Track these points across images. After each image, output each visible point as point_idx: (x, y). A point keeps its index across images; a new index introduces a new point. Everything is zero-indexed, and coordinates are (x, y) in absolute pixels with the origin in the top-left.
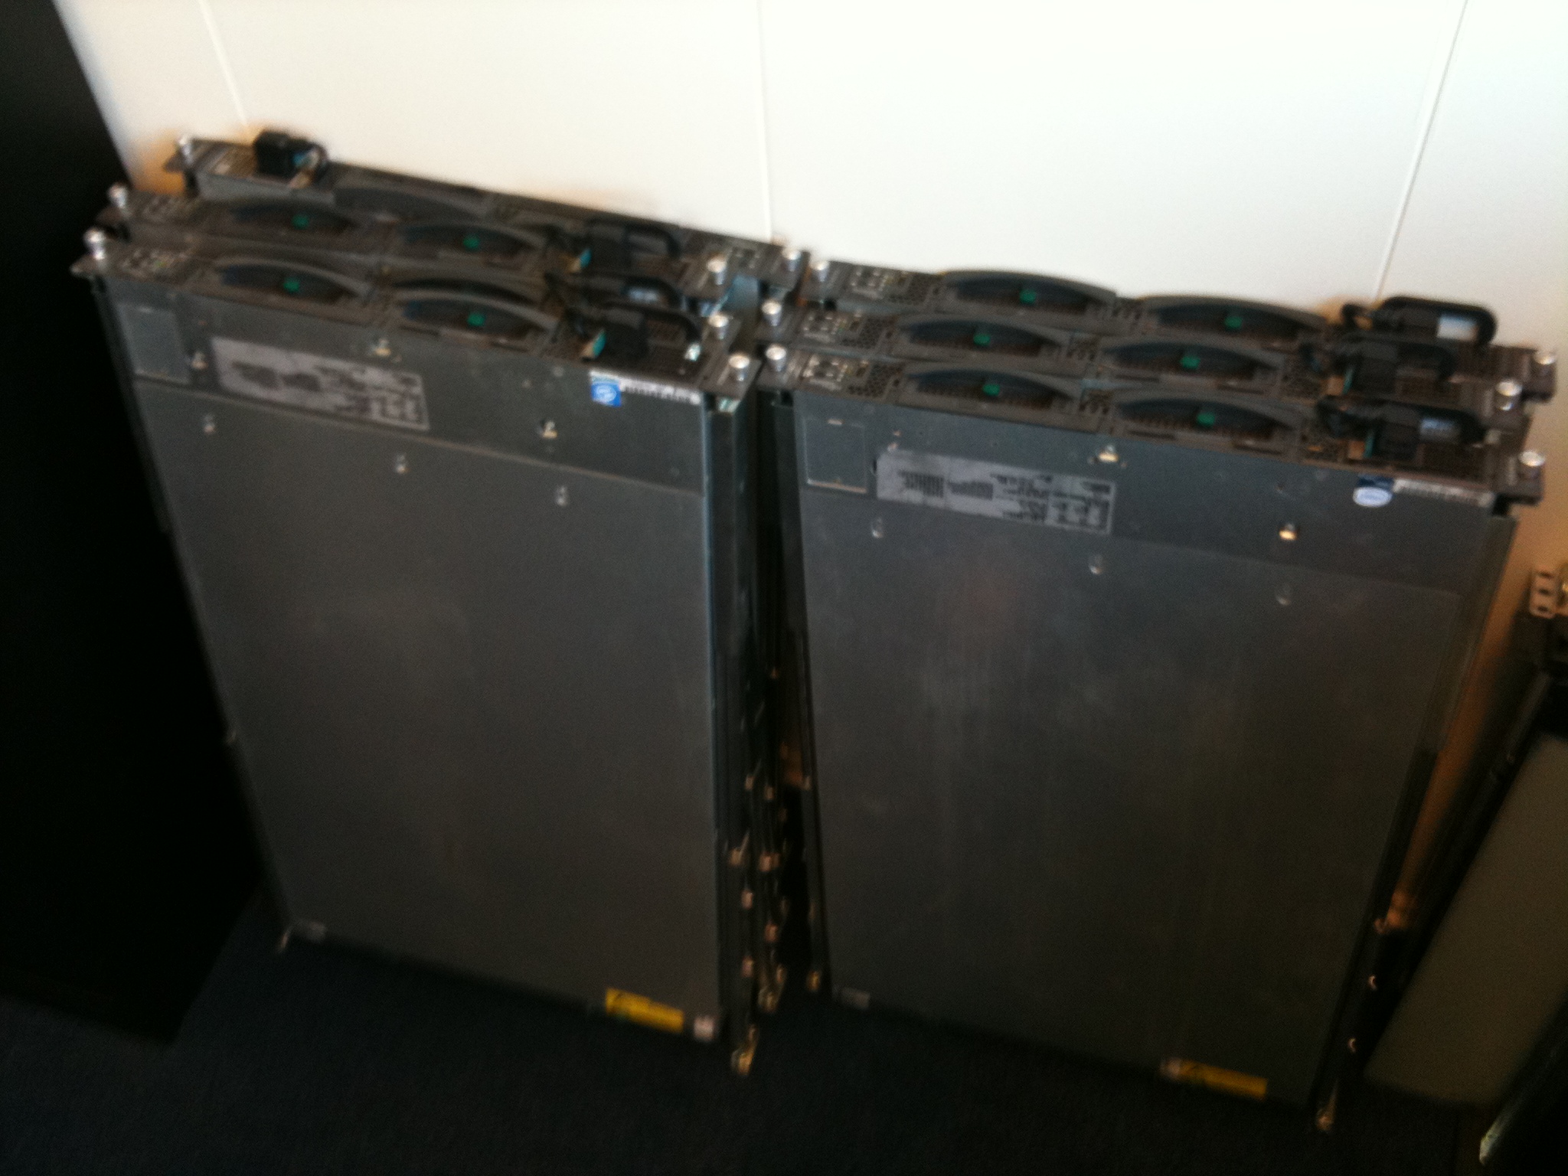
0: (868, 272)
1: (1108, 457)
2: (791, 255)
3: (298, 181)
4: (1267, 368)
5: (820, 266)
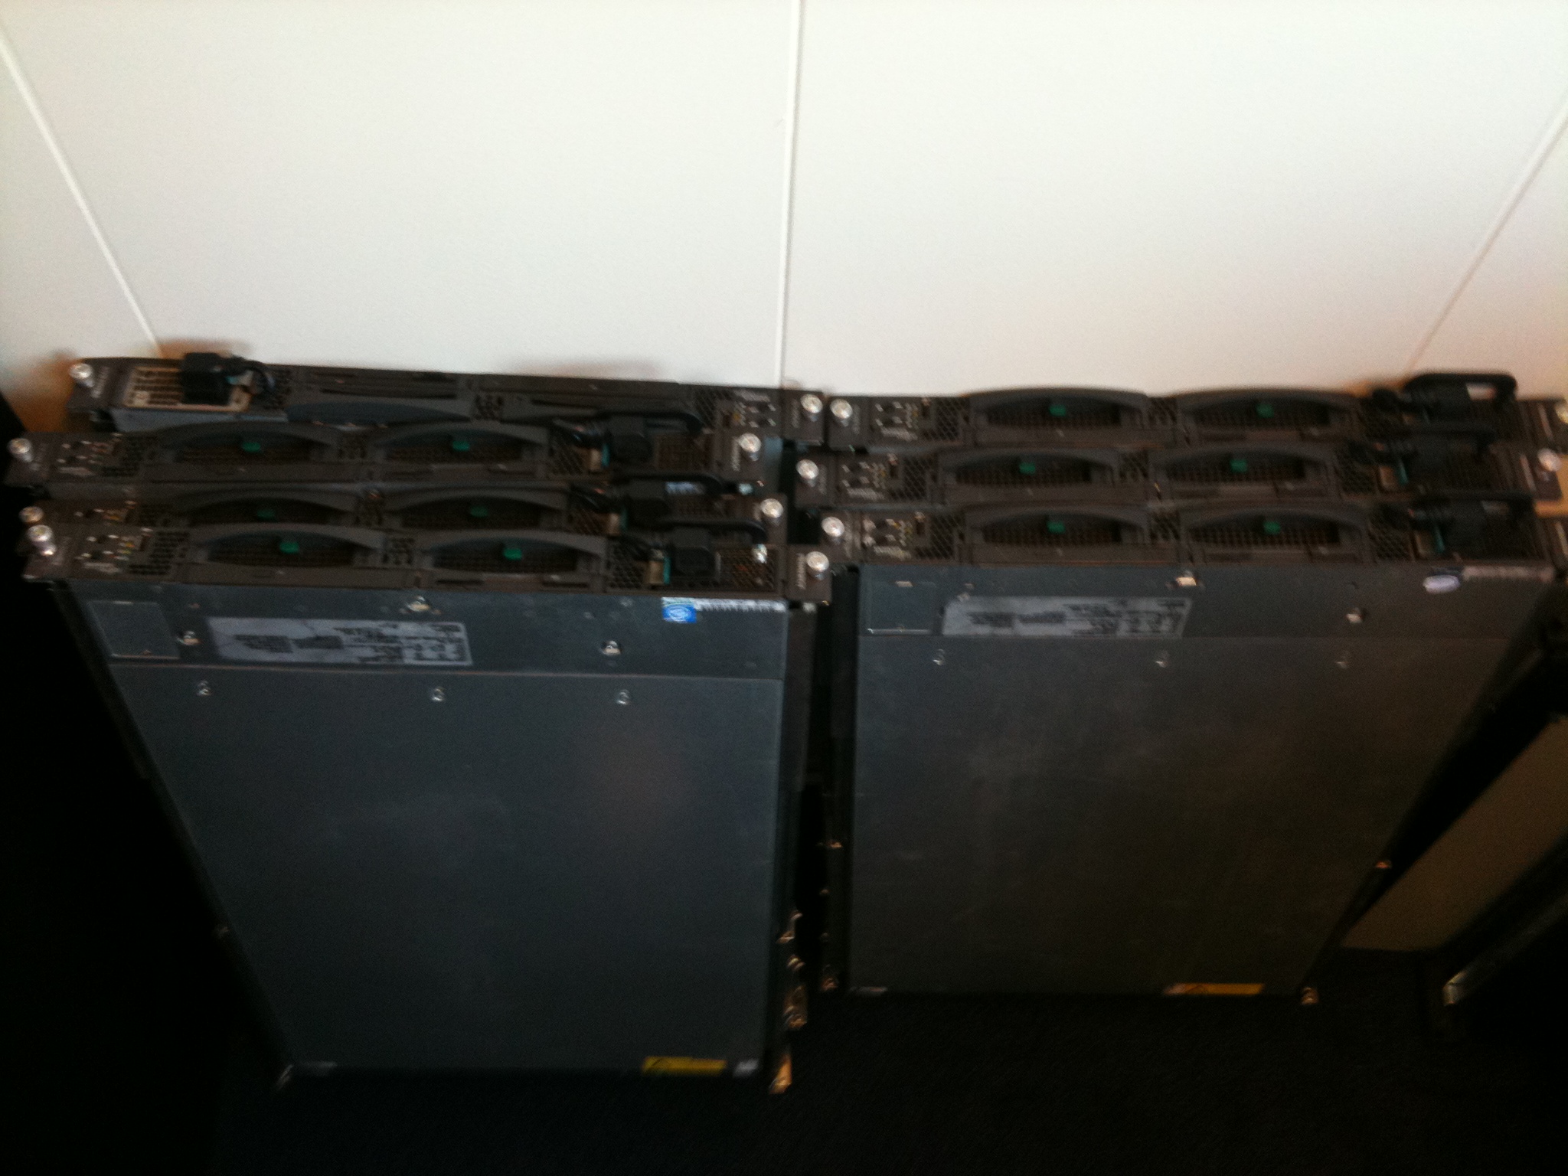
1: (1187, 581)
2: (813, 407)
3: (238, 401)
4: (1316, 465)
5: (843, 412)
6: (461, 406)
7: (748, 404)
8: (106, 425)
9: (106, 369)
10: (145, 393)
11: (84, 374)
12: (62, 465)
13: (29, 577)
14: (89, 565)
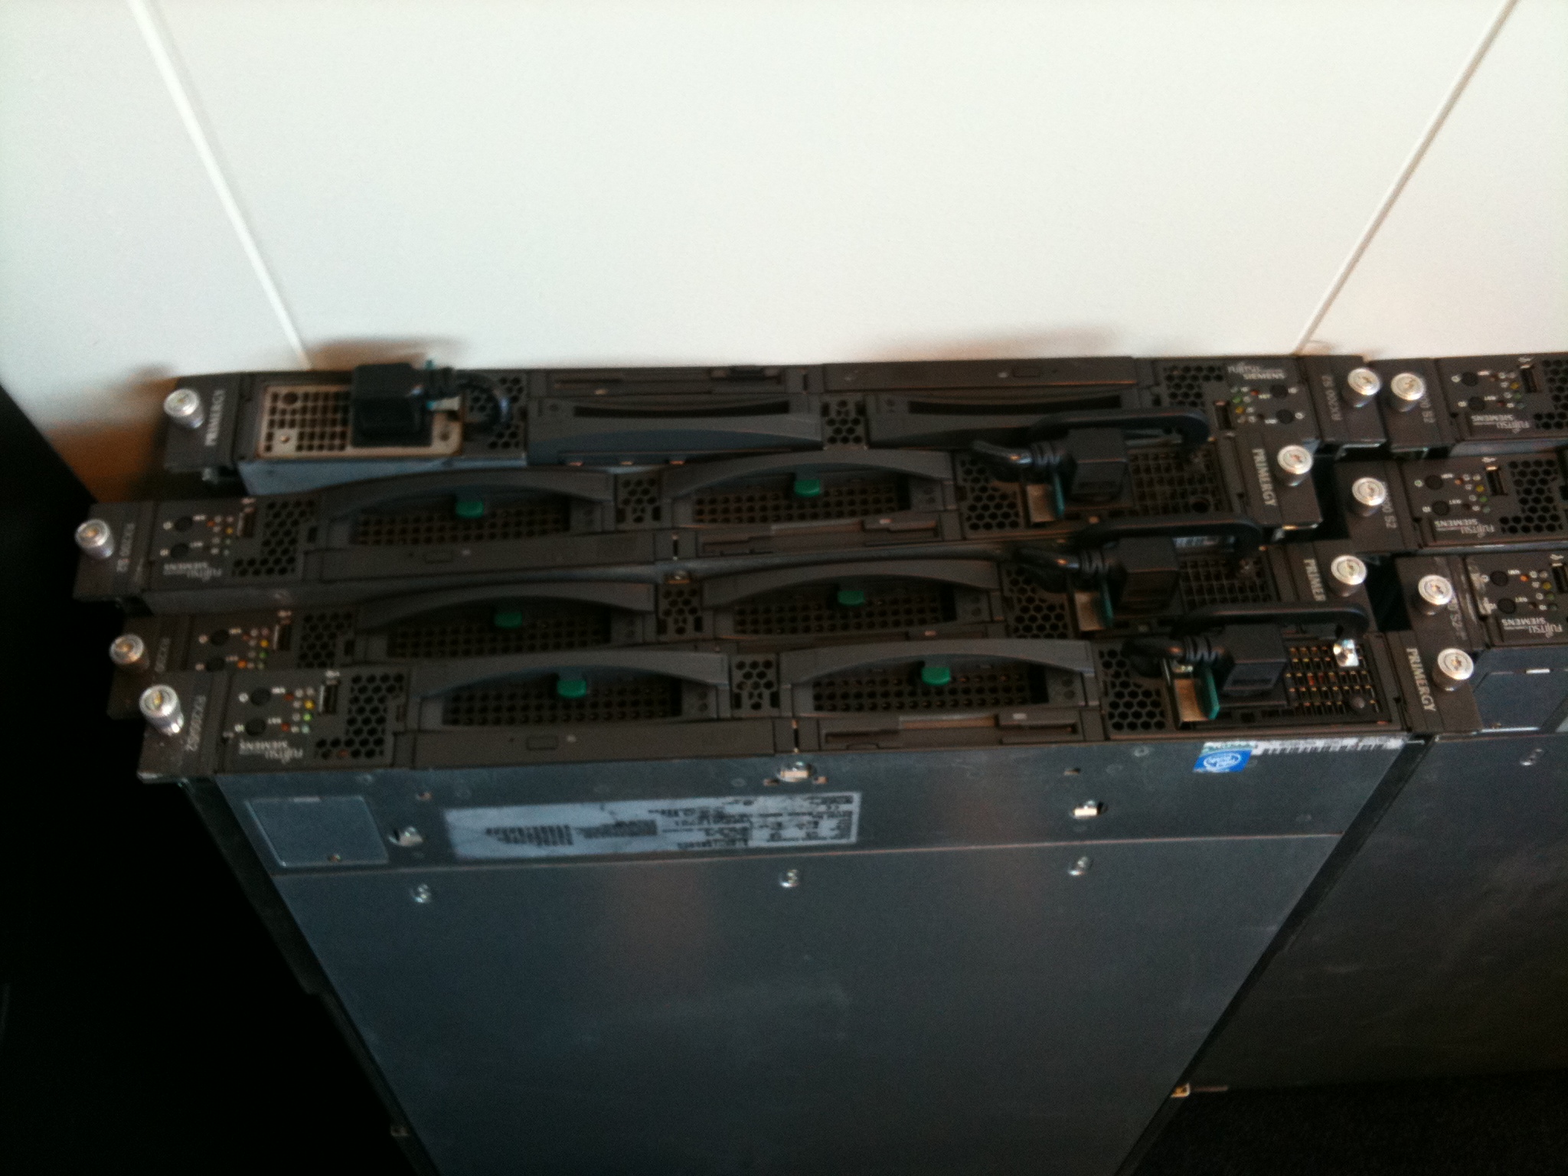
2: (1365, 385)
3: (445, 437)
5: (1411, 390)
6: (802, 424)
7: (1257, 387)
8: (232, 487)
9: (219, 394)
10: (293, 433)
11: (187, 407)
12: (166, 560)
13: (146, 776)
14: (246, 747)
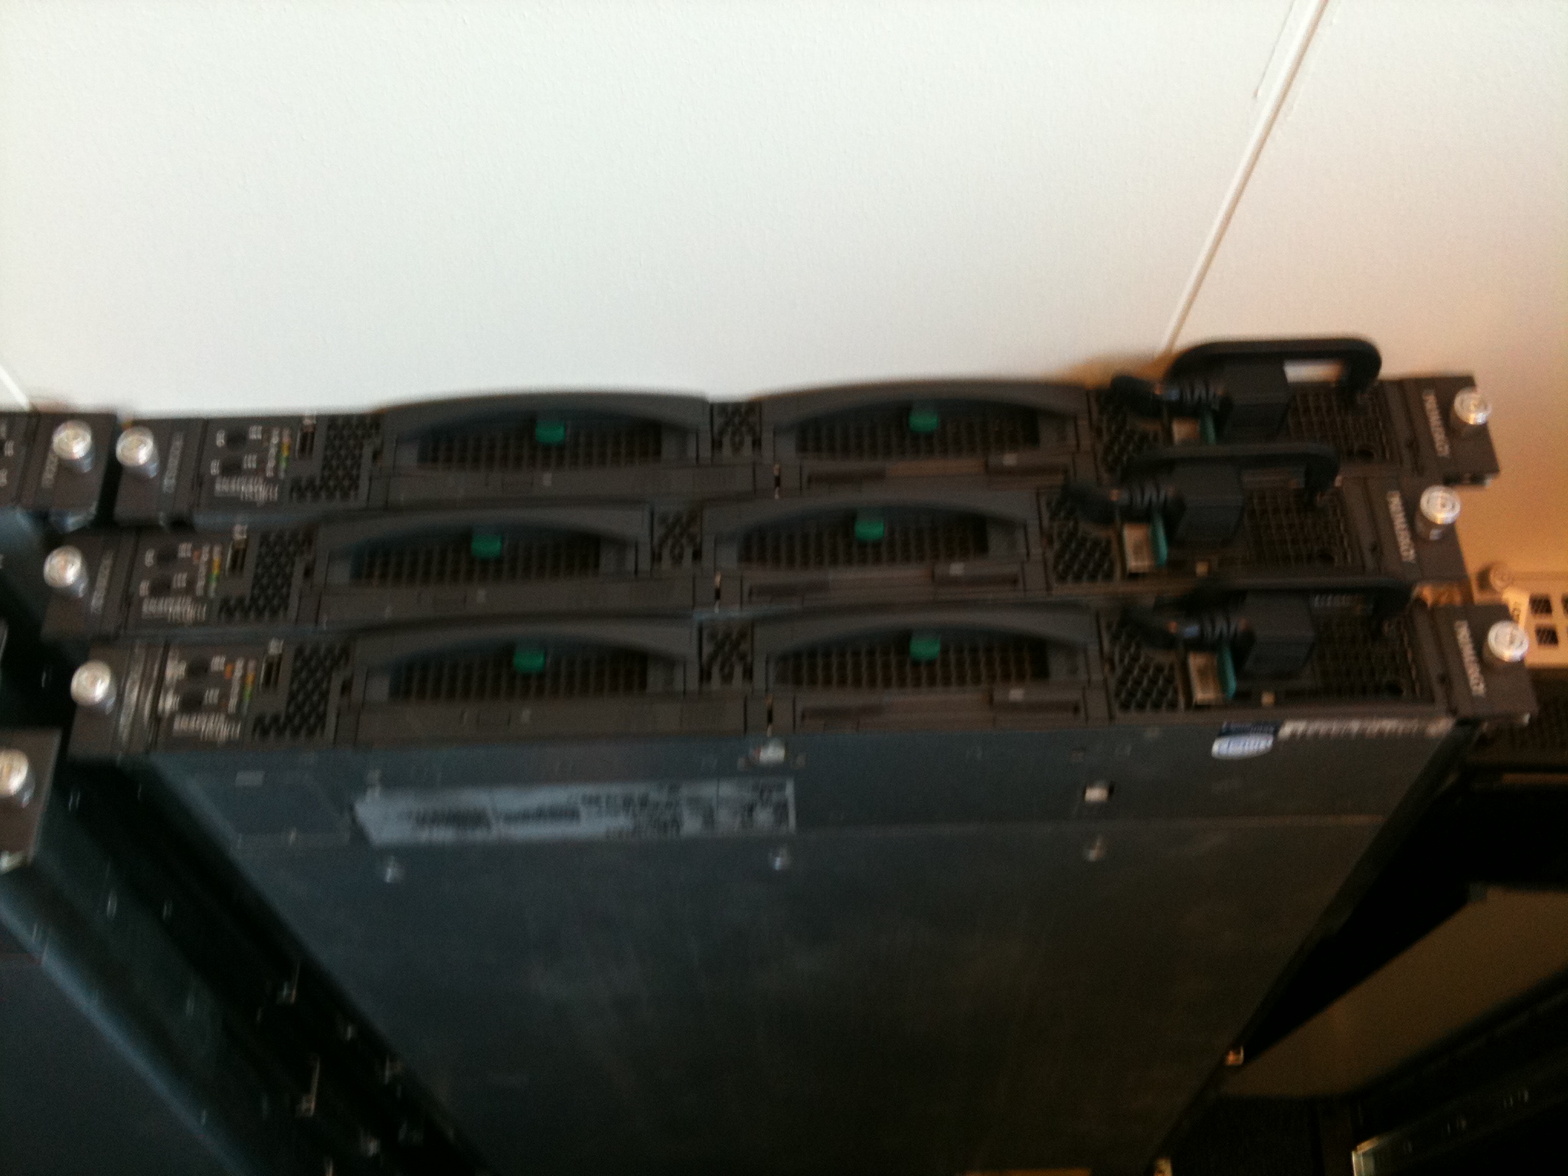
0: (237, 429)
2: (75, 444)
4: (1007, 525)
5: (139, 452)
